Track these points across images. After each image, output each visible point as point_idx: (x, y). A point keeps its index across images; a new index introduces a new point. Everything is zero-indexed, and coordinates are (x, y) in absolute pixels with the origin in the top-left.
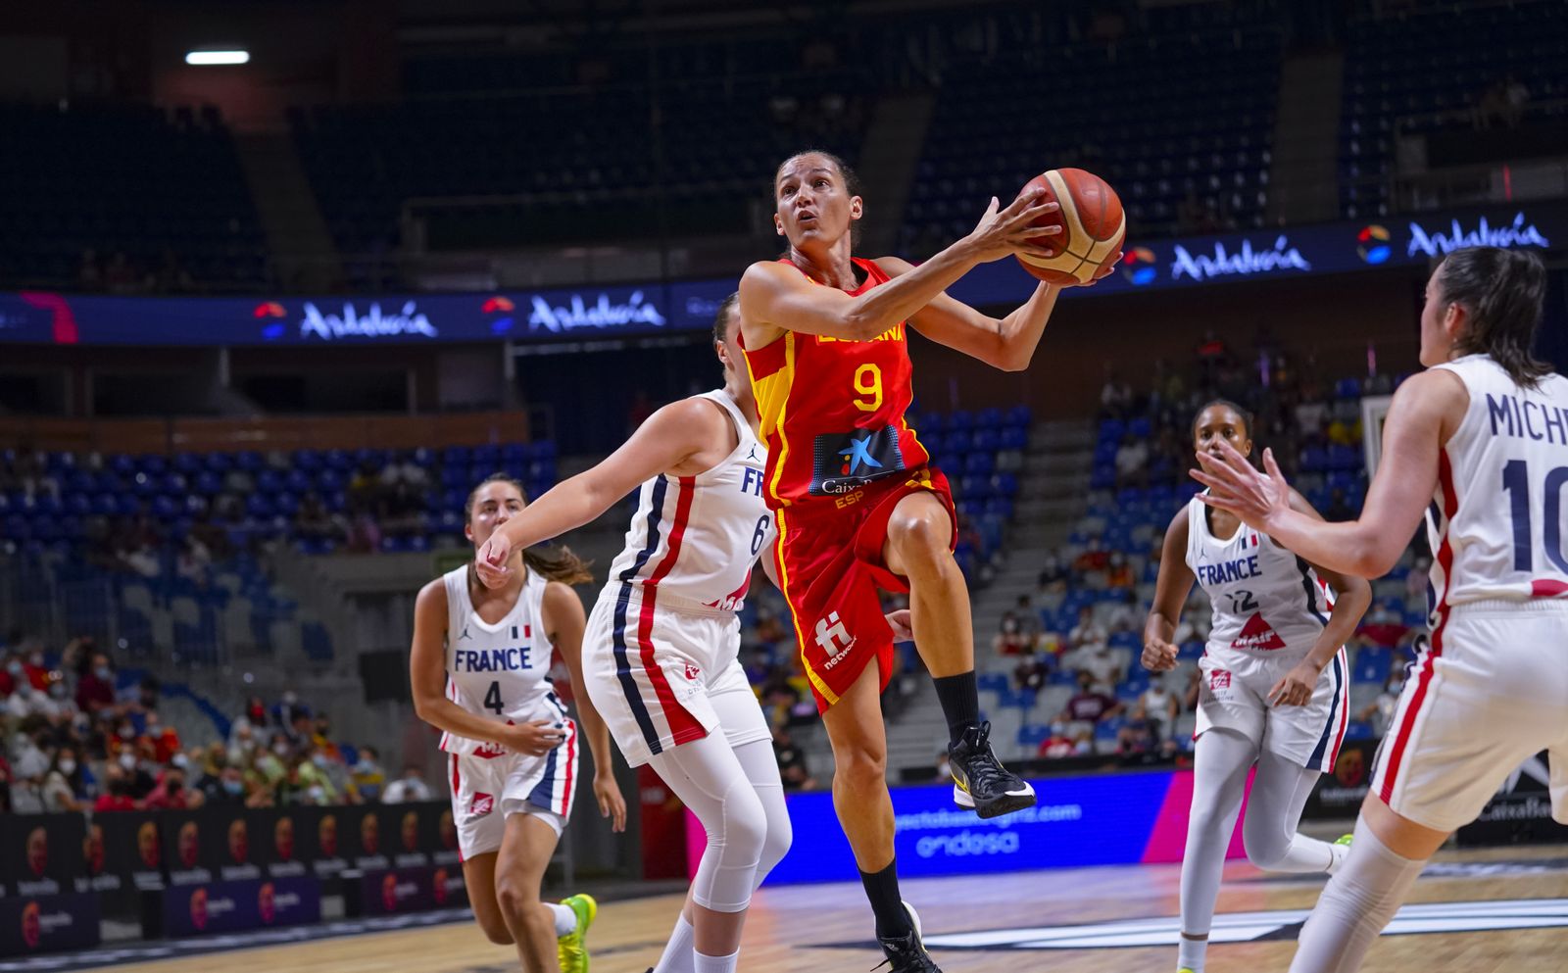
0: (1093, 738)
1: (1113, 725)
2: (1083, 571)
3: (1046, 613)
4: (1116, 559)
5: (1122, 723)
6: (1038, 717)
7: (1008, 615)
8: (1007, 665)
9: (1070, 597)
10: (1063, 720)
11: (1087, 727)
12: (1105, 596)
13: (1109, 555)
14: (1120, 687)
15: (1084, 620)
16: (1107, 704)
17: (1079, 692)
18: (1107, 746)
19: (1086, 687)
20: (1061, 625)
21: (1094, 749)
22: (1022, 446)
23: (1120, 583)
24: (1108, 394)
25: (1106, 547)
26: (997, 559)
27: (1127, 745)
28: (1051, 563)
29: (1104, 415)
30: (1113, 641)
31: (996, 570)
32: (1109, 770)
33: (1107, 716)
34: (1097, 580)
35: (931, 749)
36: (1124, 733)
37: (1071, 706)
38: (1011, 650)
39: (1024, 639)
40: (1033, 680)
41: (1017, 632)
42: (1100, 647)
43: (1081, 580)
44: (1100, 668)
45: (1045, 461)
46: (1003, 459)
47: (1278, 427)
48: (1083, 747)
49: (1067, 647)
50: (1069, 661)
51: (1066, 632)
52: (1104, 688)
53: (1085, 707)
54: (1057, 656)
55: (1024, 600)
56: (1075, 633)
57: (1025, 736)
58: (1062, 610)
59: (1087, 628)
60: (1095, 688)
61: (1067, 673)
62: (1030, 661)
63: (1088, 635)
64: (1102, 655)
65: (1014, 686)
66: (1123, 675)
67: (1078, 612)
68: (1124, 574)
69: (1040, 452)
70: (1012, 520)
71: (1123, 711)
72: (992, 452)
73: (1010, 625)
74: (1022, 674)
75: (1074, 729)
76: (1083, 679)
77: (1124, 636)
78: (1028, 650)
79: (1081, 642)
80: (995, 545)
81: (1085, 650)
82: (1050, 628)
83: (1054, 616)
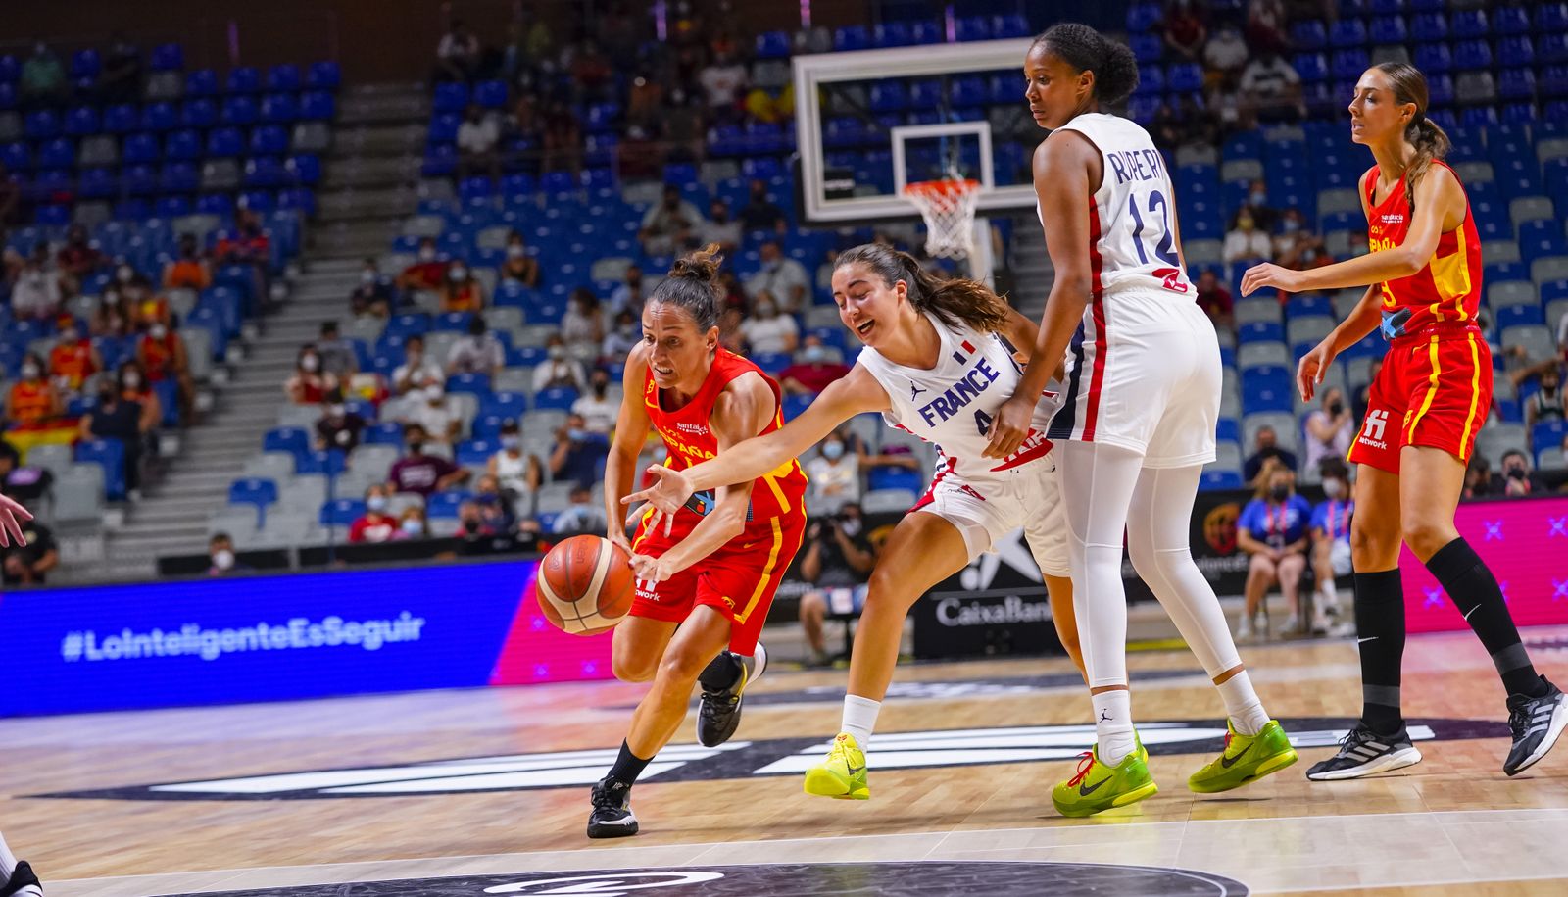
0: (424, 515)
1: (452, 498)
2: (412, 288)
3: (360, 346)
4: (458, 273)
5: (464, 496)
6: (349, 487)
7: (308, 347)
8: (306, 417)
9: (394, 323)
10: (384, 493)
11: (417, 500)
12: (443, 323)
14: (460, 448)
15: (413, 356)
16: (442, 468)
17: (407, 453)
18: (444, 527)
19: (416, 447)
20: (382, 362)
21: (426, 530)
22: (325, 114)
23: (463, 305)
24: (446, 47)
25: (444, 257)
26: (292, 272)
27: (471, 526)
28: (368, 276)
29: (440, 75)
30: (451, 385)
31: (291, 286)
32: (447, 559)
33: (444, 484)
34: (429, 301)
35: (202, 531)
36: (466, 510)
37: (395, 474)
38: (311, 395)
39: (330, 381)
40: (343, 437)
41: (319, 371)
42: (434, 392)
43: (409, 302)
44: (435, 421)
45: (360, 137)
46: (300, 134)
47: (678, 96)
48: (411, 526)
49: (387, 394)
50: (393, 411)
51: (387, 371)
52: (441, 449)
53: (411, 475)
54: (376, 403)
55: (329, 328)
56: (400, 374)
57: (330, 513)
58: (382, 342)
59: (417, 366)
60: (428, 449)
61: (390, 428)
62: (338, 410)
63: (417, 377)
64: (436, 404)
65: (316, 445)
66: (466, 431)
67: (405, 344)
68: (468, 295)
69: (351, 126)
70: (314, 219)
71: (466, 479)
72: (287, 122)
73: (310, 362)
74: (326, 429)
75: (398, 505)
76: (413, 436)
77: (467, 378)
78: (336, 396)
79: (409, 386)
80: (291, 252)
81: (414, 396)
82: (366, 367)
83: (371, 351)
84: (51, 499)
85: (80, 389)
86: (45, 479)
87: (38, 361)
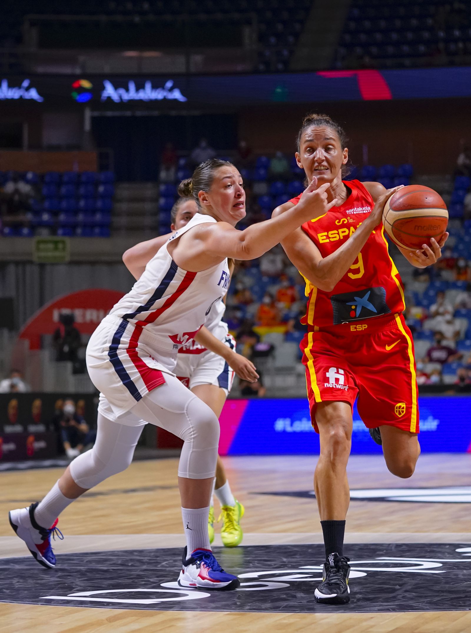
0: (441, 373)
1: (454, 366)
2: (440, 269)
3: (416, 295)
4: (462, 263)
5: (460, 365)
9: (432, 285)
10: (423, 361)
11: (438, 366)
12: (453, 286)
13: (457, 260)
14: (460, 343)
15: (439, 300)
16: (451, 352)
17: (435, 344)
18: (450, 379)
19: (439, 342)
20: (425, 302)
21: (441, 380)
23: (463, 278)
24: (461, 159)
25: (456, 255)
27: (462, 379)
29: (458, 172)
30: (456, 314)
32: (450, 394)
33: (451, 359)
34: (448, 275)
36: (461, 372)
37: (429, 353)
42: (448, 317)
43: (439, 275)
44: (448, 330)
48: (434, 379)
49: (428, 317)
50: (429, 325)
51: (427, 307)
52: (450, 343)
53: (437, 354)
54: (421, 322)
56: (433, 308)
58: (426, 293)
59: (441, 305)
60: (444, 343)
61: (427, 333)
63: (441, 310)
64: (449, 322)
66: (462, 335)
67: (436, 295)
68: (466, 273)
71: (461, 357)
75: (430, 367)
76: (438, 337)
77: (463, 311)
79: (437, 314)
81: (439, 318)
82: (418, 304)
83: (421, 296)
84: (274, 358)
85: (290, 308)
86: (272, 349)
87: (271, 296)
